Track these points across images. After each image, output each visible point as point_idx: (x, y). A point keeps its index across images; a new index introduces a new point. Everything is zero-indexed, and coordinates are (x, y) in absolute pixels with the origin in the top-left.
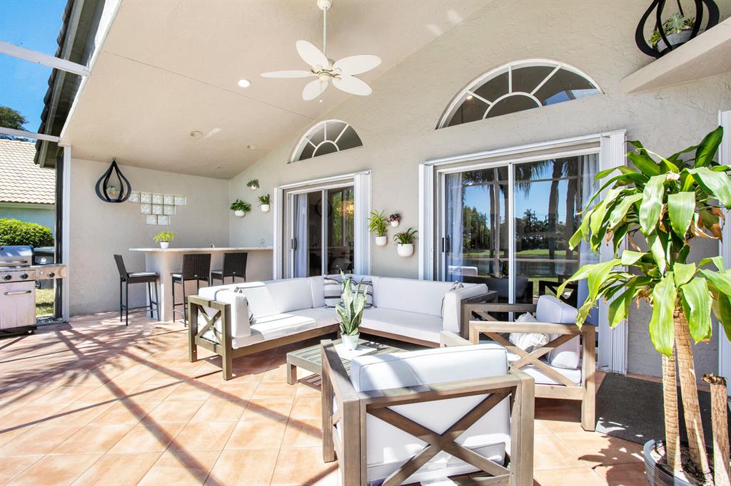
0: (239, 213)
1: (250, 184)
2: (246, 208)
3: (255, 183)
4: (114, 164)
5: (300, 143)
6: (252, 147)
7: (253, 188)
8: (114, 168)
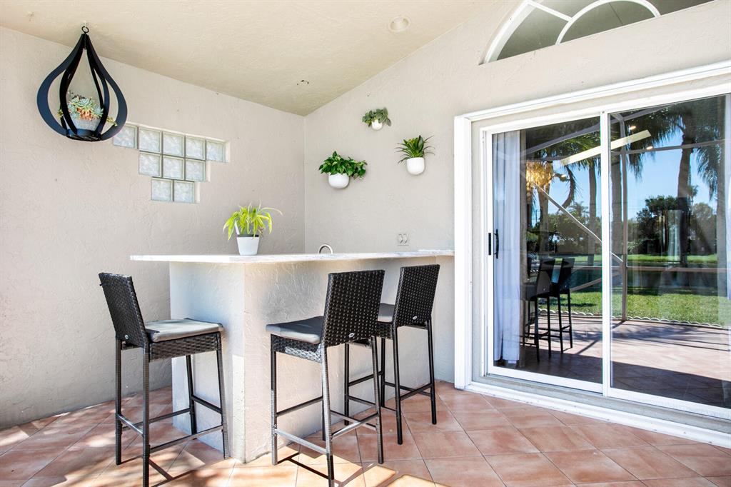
0: (339, 179)
1: (369, 118)
2: (355, 170)
3: (382, 115)
4: (85, 42)
5: (514, 16)
6: (400, 26)
7: (376, 124)
8: (85, 52)
